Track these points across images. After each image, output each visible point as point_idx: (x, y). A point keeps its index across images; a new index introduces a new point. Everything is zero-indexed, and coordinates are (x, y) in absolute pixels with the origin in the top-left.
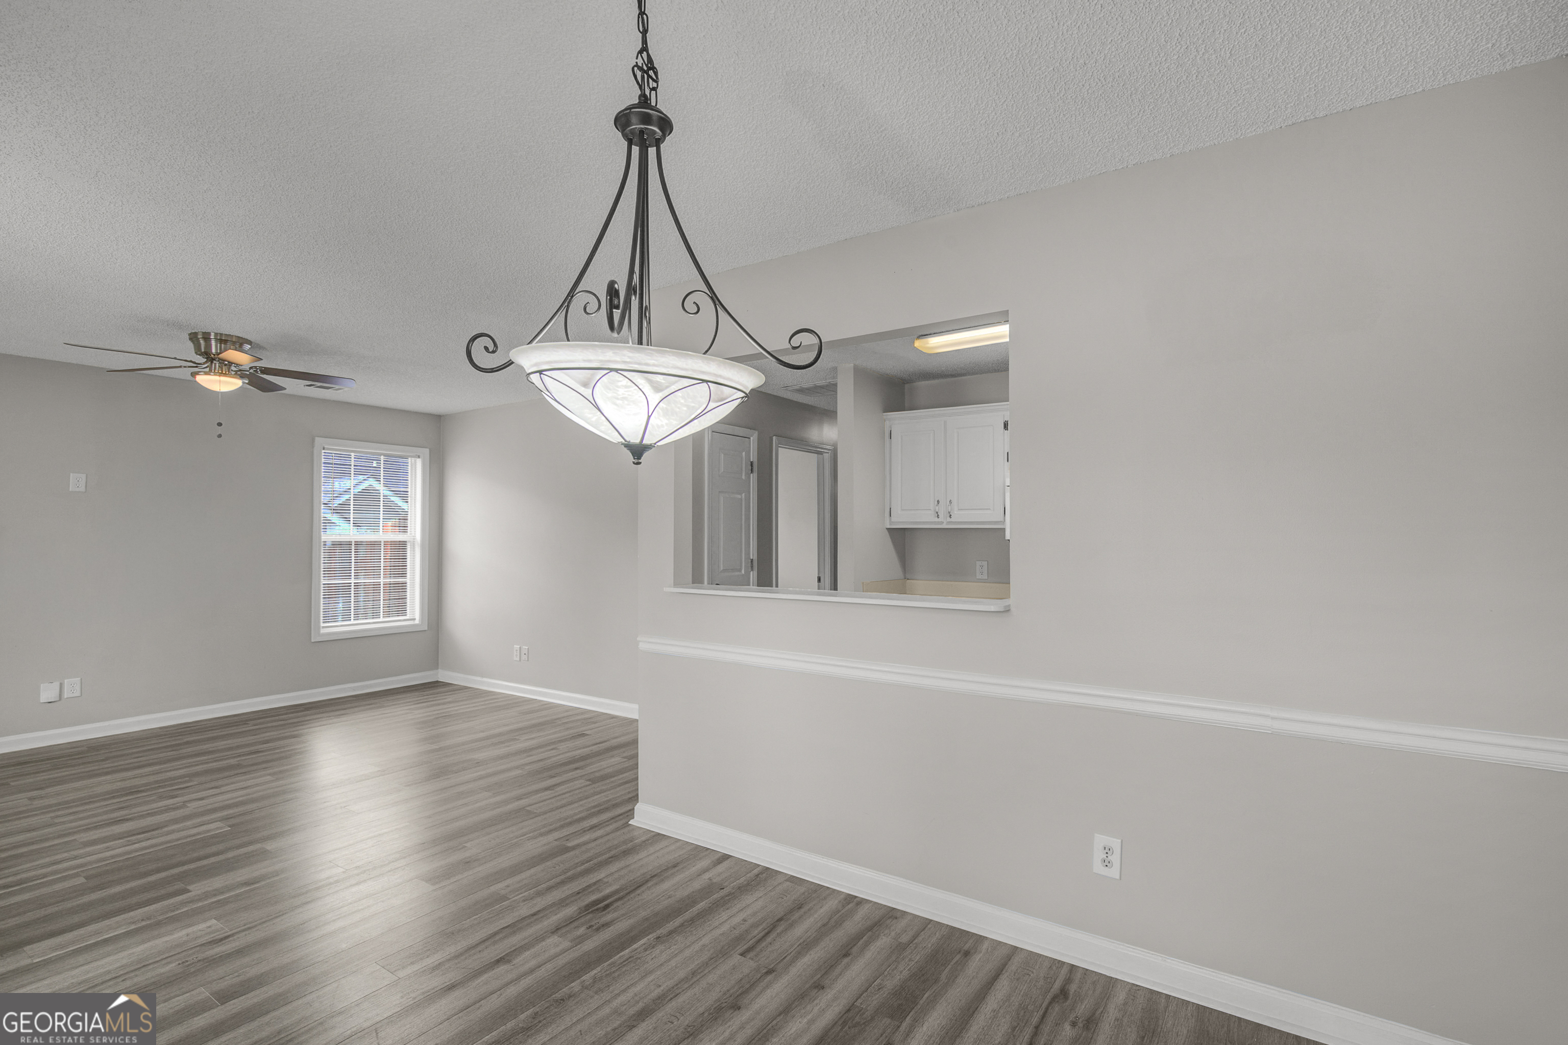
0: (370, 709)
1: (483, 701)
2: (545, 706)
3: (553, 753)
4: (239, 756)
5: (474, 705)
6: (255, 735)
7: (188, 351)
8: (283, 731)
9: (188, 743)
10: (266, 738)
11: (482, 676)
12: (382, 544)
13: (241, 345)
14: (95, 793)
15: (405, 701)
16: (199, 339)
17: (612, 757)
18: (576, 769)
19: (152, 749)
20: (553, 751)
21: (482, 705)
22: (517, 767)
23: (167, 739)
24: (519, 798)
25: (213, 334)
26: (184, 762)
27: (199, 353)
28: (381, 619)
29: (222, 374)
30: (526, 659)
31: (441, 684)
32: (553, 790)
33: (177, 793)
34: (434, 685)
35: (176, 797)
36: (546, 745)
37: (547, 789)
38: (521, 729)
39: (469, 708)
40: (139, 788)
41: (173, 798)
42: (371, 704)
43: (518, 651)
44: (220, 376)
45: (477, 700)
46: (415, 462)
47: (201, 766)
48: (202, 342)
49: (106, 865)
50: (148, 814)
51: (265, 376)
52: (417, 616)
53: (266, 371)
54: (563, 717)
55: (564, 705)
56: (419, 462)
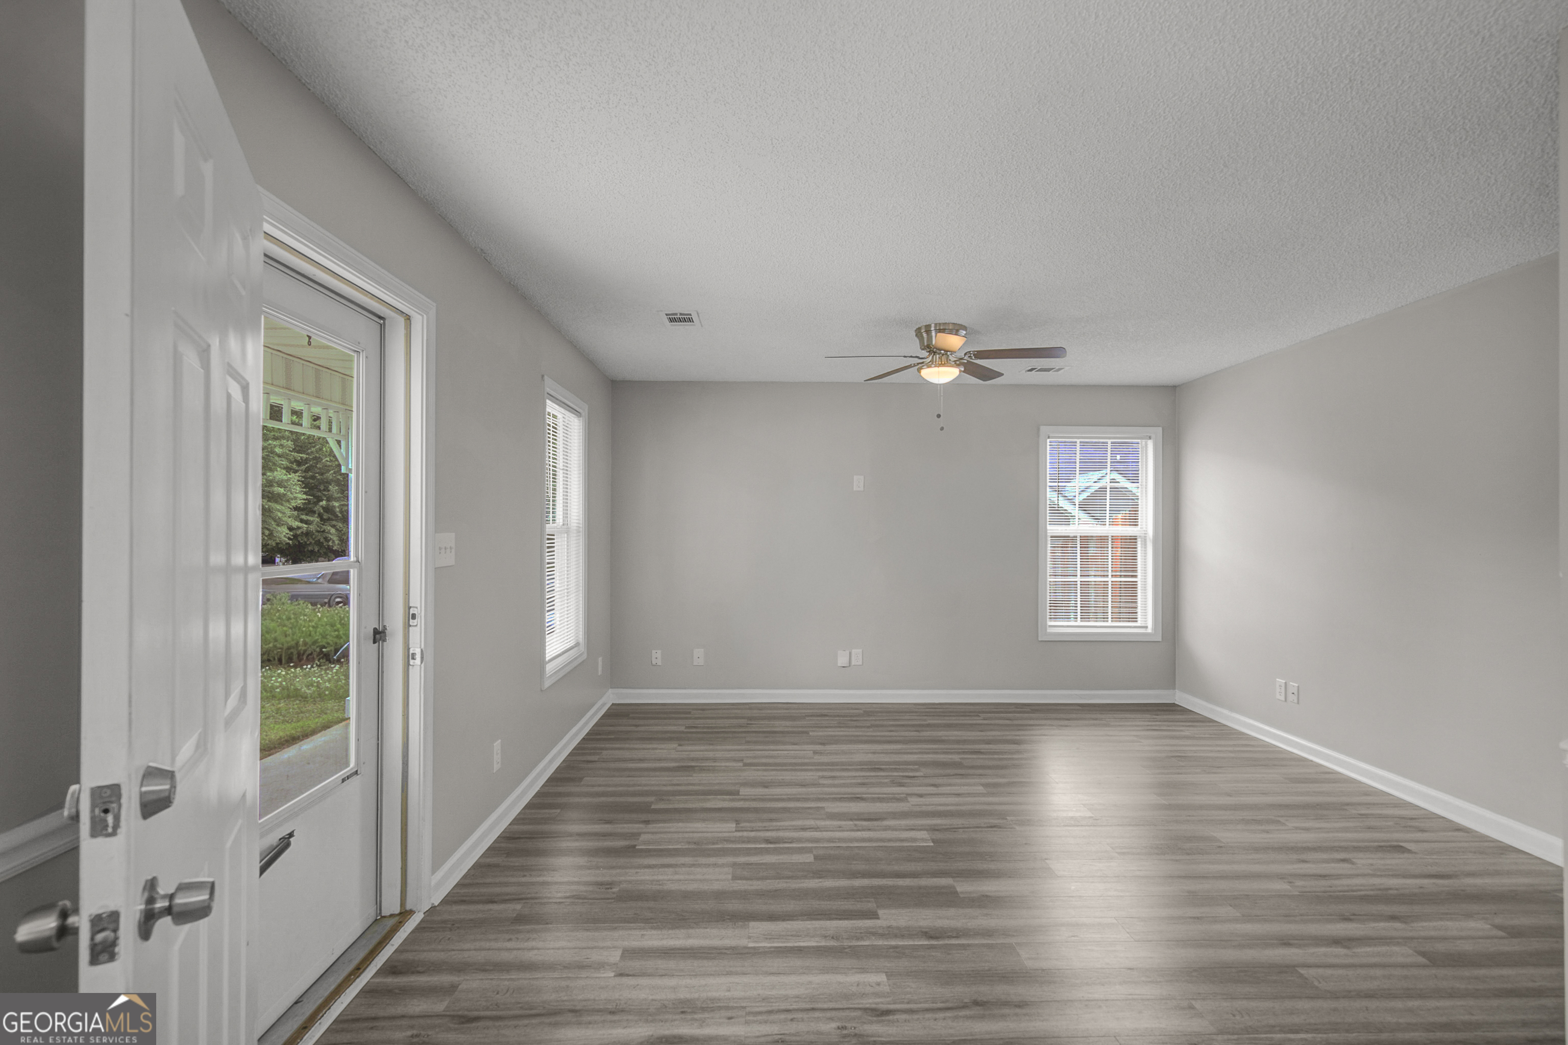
0: (1094, 725)
1: (1230, 746)
2: (1327, 776)
3: (1344, 868)
4: (964, 753)
5: (1219, 749)
6: (982, 731)
7: (914, 348)
8: (1007, 733)
9: (929, 725)
10: (990, 738)
11: (1232, 709)
12: (1110, 539)
13: (957, 331)
14: (853, 760)
15: (1134, 723)
16: (923, 333)
17: (1469, 916)
18: (1393, 918)
19: (903, 725)
20: (1346, 865)
21: (1231, 752)
22: (1281, 877)
23: (916, 718)
24: (1286, 942)
25: (933, 325)
26: (920, 746)
27: (923, 347)
28: (1109, 623)
29: (942, 365)
30: (1296, 701)
31: (1179, 708)
32: (1348, 948)
33: (906, 781)
34: (1171, 709)
35: (903, 786)
36: (1333, 849)
37: (1336, 941)
38: (1287, 806)
39: (1211, 751)
40: (881, 765)
41: (900, 786)
42: (1096, 719)
43: (1283, 688)
44: (938, 367)
45: (1223, 742)
46: (1146, 445)
47: (931, 756)
48: (925, 335)
49: (832, 848)
50: (879, 798)
51: (979, 362)
52: (1150, 624)
53: (981, 355)
54: (1360, 804)
55: (1360, 782)
56: (1150, 444)
